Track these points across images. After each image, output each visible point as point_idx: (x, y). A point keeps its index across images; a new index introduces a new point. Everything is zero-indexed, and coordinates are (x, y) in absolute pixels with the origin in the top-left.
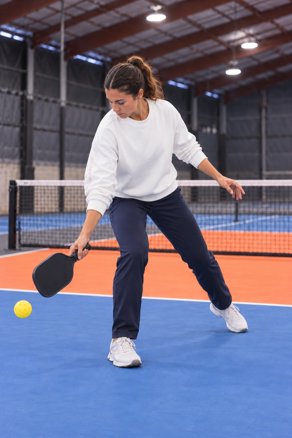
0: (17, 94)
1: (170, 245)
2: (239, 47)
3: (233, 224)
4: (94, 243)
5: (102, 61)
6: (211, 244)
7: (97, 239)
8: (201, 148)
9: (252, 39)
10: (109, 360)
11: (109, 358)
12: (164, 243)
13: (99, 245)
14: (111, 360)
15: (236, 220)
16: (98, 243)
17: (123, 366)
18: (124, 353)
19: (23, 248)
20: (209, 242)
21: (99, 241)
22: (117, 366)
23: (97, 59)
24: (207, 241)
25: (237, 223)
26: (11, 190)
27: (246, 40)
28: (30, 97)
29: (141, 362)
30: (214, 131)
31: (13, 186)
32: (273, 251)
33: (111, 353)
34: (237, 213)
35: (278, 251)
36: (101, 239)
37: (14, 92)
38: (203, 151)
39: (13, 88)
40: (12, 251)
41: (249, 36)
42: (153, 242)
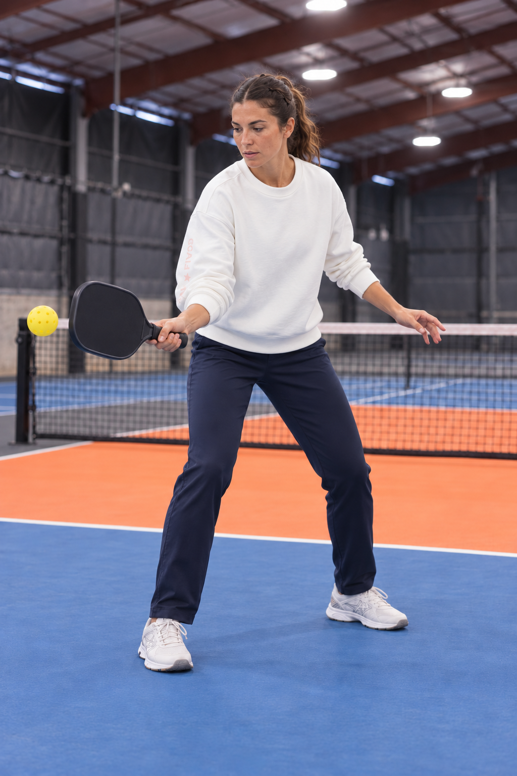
0: (52, 182)
1: (288, 436)
2: (438, 94)
3: (402, 393)
4: (162, 432)
5: (169, 117)
6: (368, 435)
7: (168, 424)
8: (369, 264)
9: (463, 81)
10: (140, 657)
11: (140, 653)
12: (278, 432)
13: (171, 436)
14: (142, 656)
15: (407, 387)
16: (168, 431)
17: (159, 668)
18: (164, 646)
19: (40, 442)
20: (365, 432)
21: (172, 428)
22: (150, 669)
23: (161, 115)
24: (360, 429)
25: (410, 392)
26: (20, 340)
27: (452, 82)
28: (81, 187)
29: (192, 664)
30: (384, 235)
31: (24, 333)
32: (488, 449)
33: (143, 645)
34: (408, 375)
35: (497, 450)
36: (176, 424)
37: (46, 178)
38: (373, 269)
39: (45, 171)
40: (23, 447)
41: (455, 76)
42: (249, 431)
